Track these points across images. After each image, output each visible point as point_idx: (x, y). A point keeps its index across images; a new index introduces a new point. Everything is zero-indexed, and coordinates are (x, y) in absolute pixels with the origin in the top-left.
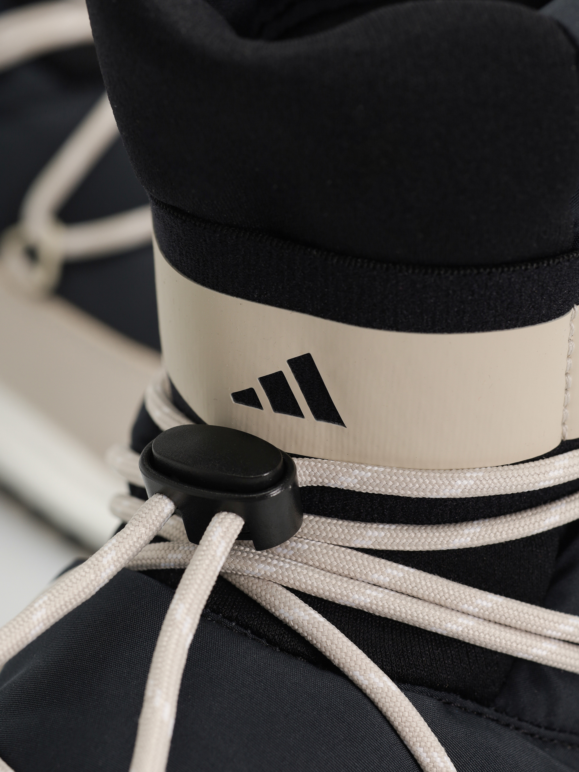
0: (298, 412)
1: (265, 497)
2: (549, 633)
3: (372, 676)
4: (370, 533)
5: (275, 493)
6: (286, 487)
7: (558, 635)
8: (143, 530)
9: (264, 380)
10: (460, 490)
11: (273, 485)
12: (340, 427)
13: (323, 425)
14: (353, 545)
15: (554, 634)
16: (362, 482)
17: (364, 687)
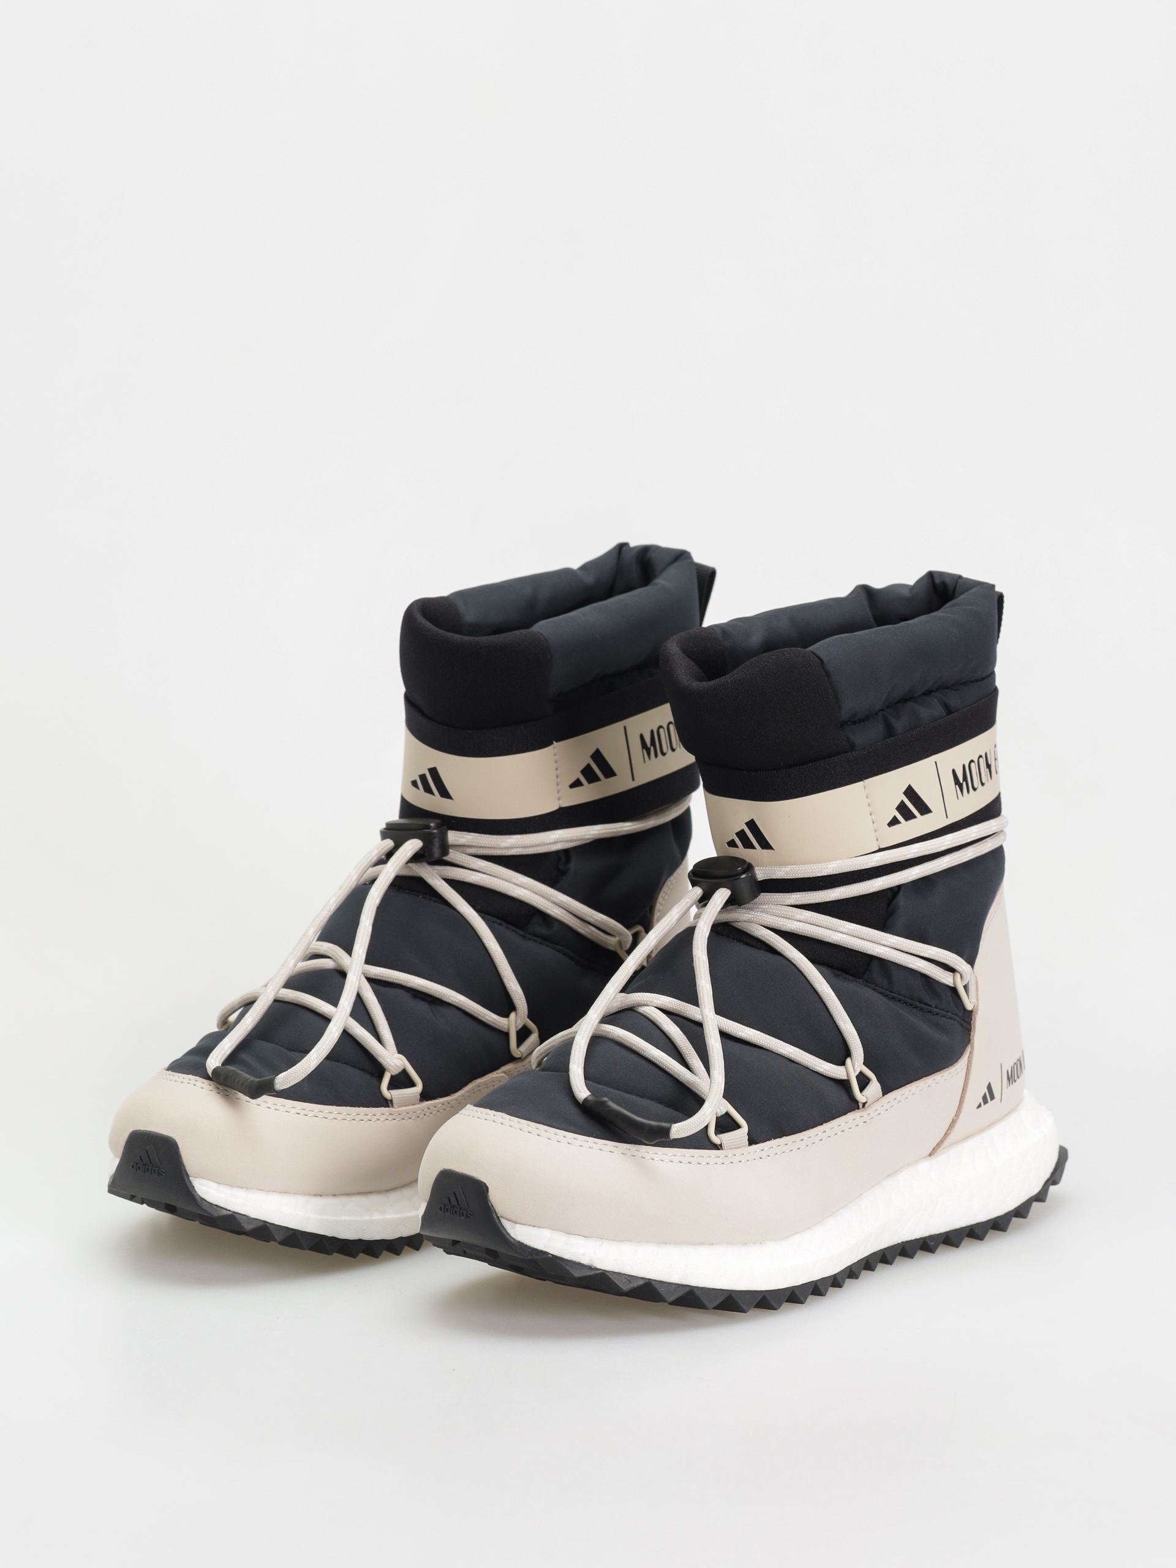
0: (753, 847)
1: (739, 878)
2: (884, 942)
3: (795, 953)
4: (793, 896)
5: (743, 876)
6: (748, 874)
7: (888, 944)
8: (688, 900)
9: (737, 834)
10: (831, 870)
11: (743, 873)
12: (773, 851)
13: (765, 851)
14: (787, 904)
15: (886, 943)
16: (787, 873)
17: (791, 959)
